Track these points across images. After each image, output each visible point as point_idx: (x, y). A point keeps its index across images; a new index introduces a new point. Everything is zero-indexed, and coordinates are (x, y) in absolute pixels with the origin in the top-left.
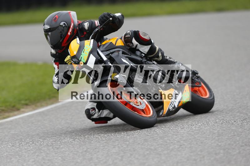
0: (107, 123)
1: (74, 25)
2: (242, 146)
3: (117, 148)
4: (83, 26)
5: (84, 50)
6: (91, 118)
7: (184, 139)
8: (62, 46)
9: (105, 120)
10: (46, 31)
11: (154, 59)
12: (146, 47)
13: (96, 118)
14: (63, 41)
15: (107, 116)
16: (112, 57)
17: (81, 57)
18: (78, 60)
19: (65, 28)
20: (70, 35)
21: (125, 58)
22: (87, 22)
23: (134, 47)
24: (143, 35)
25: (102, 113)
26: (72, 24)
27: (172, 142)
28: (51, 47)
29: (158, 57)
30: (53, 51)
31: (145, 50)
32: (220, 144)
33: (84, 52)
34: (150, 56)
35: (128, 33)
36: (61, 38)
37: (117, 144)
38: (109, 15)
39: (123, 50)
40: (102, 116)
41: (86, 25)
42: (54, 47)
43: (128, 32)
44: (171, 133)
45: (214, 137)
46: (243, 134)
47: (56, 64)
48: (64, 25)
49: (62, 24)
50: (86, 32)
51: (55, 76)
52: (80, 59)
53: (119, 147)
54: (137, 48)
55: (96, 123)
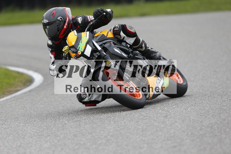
0: (96, 105)
1: (69, 19)
2: (164, 141)
3: (48, 143)
4: (77, 20)
5: (81, 40)
6: (83, 101)
7: (111, 134)
8: (59, 38)
9: (94, 103)
10: (45, 25)
11: (138, 49)
12: (132, 39)
13: (87, 101)
14: (60, 33)
15: (96, 100)
16: (105, 47)
17: (79, 47)
18: (77, 49)
19: (61, 22)
20: (66, 28)
21: (116, 48)
22: (80, 17)
23: (122, 38)
24: (129, 28)
25: (92, 97)
26: (68, 19)
27: (100, 138)
28: (49, 39)
29: (142, 47)
30: (50, 43)
31: (130, 42)
32: (143, 139)
33: (81, 43)
34: (135, 47)
35: (116, 27)
36: (58, 30)
37: (48, 139)
38: (102, 10)
39: (113, 41)
40: (92, 100)
41: (80, 20)
42: (52, 39)
43: (117, 25)
44: (98, 129)
45: (138, 132)
46: (165, 129)
47: (52, 54)
48: (60, 20)
49: (59, 18)
50: (80, 26)
51: (52, 64)
52: (78, 49)
53: (50, 142)
54: (124, 40)
55: (86, 106)
